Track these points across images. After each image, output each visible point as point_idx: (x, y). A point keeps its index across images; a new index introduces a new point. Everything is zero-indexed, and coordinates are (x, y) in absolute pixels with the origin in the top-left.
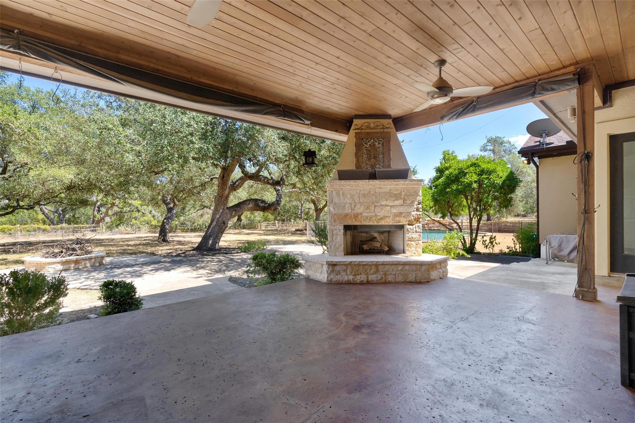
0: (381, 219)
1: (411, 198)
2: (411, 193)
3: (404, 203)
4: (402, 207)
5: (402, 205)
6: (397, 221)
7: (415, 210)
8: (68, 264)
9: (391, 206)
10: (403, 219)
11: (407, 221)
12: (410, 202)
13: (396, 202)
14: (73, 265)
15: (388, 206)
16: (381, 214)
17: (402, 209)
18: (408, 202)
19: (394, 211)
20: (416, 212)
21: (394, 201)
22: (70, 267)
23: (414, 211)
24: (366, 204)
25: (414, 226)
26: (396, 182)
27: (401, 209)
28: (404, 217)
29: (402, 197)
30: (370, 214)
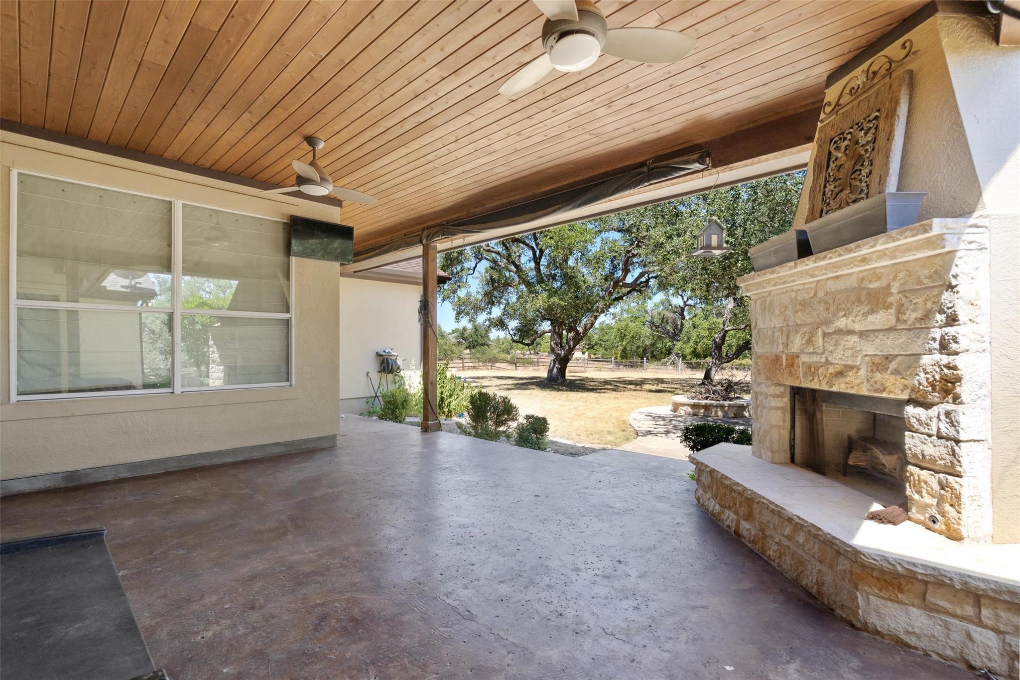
0: (840, 374)
1: (920, 300)
2: (920, 282)
3: (898, 320)
4: (891, 336)
5: (892, 329)
6: (878, 386)
7: (936, 345)
8: (697, 408)
9: (862, 334)
10: (892, 378)
11: (906, 387)
12: (918, 314)
13: (871, 318)
14: (702, 411)
15: (850, 332)
16: (839, 357)
17: (891, 344)
18: (911, 316)
19: (869, 349)
20: (937, 356)
21: (866, 315)
22: (699, 412)
23: (930, 352)
24: (806, 329)
25: (934, 411)
26: (850, 251)
27: (889, 342)
28: (896, 372)
29: (891, 299)
30: (815, 359)
